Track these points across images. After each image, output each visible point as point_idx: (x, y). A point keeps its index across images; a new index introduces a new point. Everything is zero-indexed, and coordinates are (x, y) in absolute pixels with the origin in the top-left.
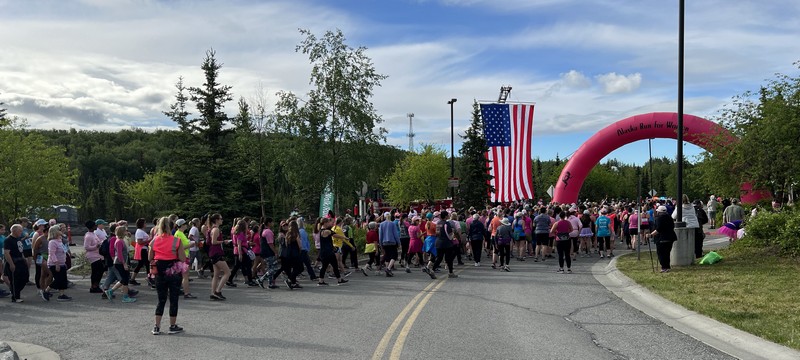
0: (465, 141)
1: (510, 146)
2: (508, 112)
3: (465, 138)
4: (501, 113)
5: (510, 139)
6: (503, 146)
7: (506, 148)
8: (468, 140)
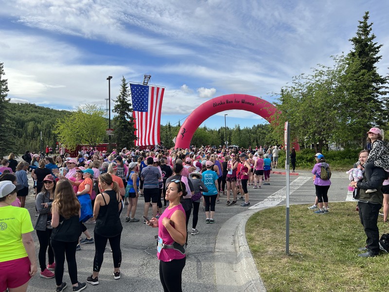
0: (116, 104)
1: (147, 112)
2: (148, 91)
3: (117, 101)
4: (143, 91)
5: (147, 108)
6: (142, 111)
7: (144, 113)
8: (119, 103)
